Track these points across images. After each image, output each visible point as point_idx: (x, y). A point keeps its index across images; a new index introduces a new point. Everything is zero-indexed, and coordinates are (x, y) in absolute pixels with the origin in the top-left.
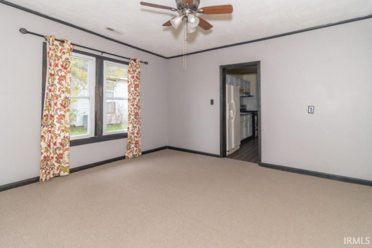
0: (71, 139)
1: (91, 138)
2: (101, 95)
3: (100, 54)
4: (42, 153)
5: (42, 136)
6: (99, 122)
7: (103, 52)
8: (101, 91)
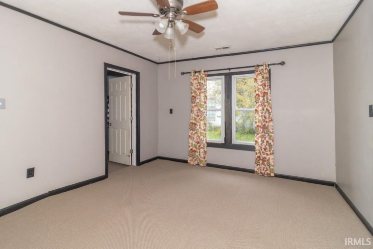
0: (207, 141)
1: (222, 144)
2: (229, 107)
3: (227, 71)
4: (189, 147)
5: (190, 136)
6: (228, 131)
7: (229, 69)
8: (229, 104)
